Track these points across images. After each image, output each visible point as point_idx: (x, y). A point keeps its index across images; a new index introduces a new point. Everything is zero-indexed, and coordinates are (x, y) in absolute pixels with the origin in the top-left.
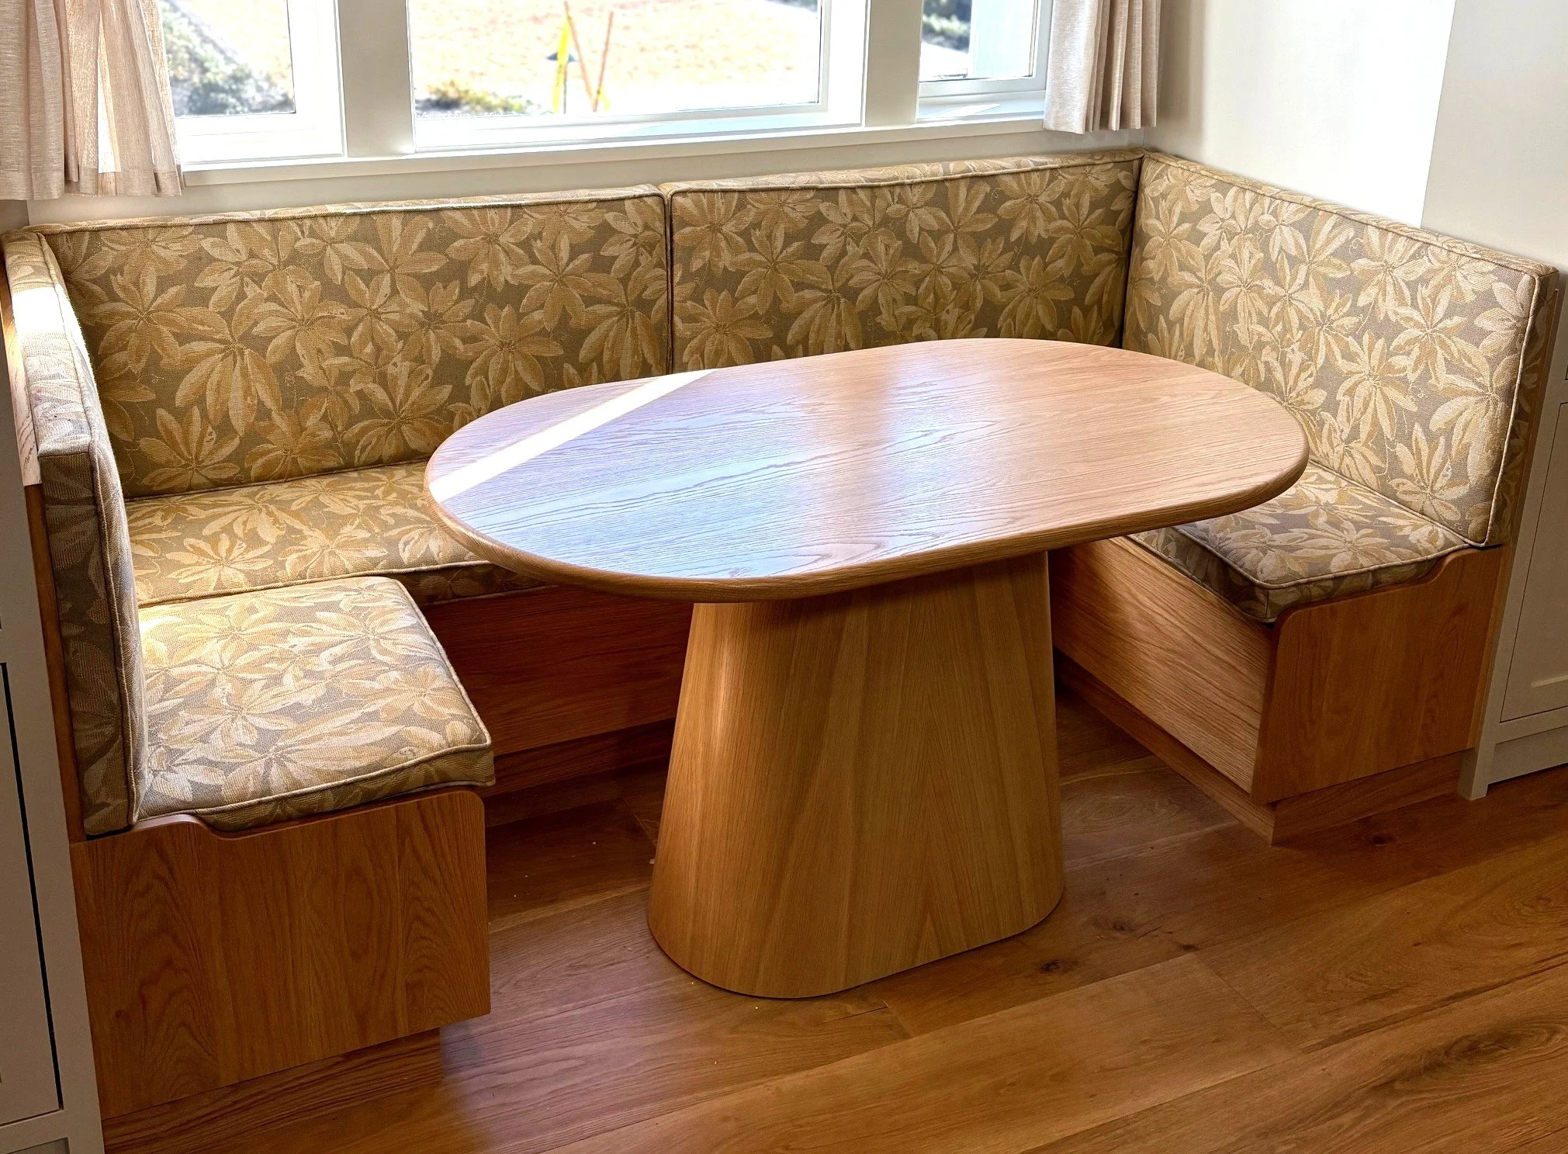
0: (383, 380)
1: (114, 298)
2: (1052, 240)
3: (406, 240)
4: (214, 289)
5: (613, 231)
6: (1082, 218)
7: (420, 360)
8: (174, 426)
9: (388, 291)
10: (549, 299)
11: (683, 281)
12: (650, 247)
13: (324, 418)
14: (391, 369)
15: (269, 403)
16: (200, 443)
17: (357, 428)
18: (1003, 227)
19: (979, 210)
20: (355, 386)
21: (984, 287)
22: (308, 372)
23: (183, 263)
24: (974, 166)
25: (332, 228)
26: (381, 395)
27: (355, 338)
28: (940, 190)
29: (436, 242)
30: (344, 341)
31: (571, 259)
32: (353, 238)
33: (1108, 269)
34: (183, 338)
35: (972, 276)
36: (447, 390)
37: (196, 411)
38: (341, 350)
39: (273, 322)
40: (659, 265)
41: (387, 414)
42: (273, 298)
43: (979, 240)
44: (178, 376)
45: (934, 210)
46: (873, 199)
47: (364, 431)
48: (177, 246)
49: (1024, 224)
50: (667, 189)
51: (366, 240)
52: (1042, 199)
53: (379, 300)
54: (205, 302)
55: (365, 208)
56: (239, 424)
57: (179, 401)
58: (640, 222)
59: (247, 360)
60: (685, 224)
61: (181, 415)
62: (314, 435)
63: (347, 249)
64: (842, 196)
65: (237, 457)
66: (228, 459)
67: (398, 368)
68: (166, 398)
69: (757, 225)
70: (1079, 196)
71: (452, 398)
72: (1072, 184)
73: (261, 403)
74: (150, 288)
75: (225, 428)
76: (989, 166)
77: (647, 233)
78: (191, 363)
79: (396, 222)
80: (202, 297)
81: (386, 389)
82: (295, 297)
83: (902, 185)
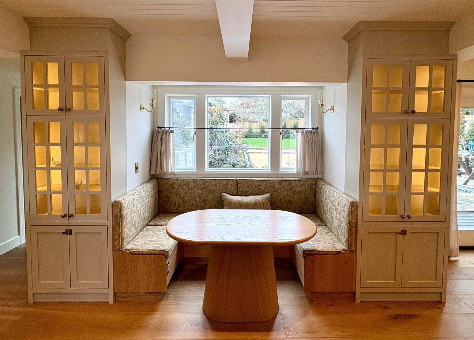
0: (195, 201)
1: (164, 187)
2: (300, 192)
3: (200, 182)
4: (175, 187)
5: (228, 184)
6: (306, 188)
7: (200, 199)
8: (169, 204)
9: (196, 189)
10: (218, 193)
11: (239, 192)
12: (234, 186)
13: (188, 205)
14: (196, 200)
15: (181, 203)
16: (172, 207)
17: (192, 207)
18: (292, 188)
19: (287, 186)
20: (191, 202)
21: (289, 197)
22: (186, 199)
23: (172, 184)
24: (287, 179)
25: (191, 181)
26: (195, 203)
27: (192, 195)
28: (281, 182)
29: (203, 184)
30: (190, 195)
31: (222, 187)
32: (193, 182)
33: (312, 196)
34: (171, 193)
35: (287, 196)
36: (204, 203)
37: (172, 202)
38: (190, 196)
39: (182, 192)
40: (235, 189)
41: (196, 206)
42: (182, 189)
43: (287, 190)
44: (170, 198)
45: (279, 185)
46: (269, 182)
47: (192, 208)
48: (172, 181)
49: (295, 188)
50: (237, 179)
51: (195, 182)
52: (298, 185)
53: (196, 190)
54: (174, 189)
55: (195, 178)
56: (177, 205)
57: (170, 201)
58: (232, 183)
59: (179, 197)
60: (239, 184)
61: (170, 203)
62: (186, 207)
63: (192, 183)
64: (264, 181)
65: (177, 209)
66: (175, 209)
67: (198, 200)
68: (169, 200)
69: (250, 185)
70: (305, 185)
71: (205, 205)
72: (304, 183)
73: (180, 202)
74: (168, 186)
75: (175, 205)
76: (289, 179)
77: (234, 184)
78: (172, 196)
79: (199, 180)
80: (174, 188)
81: (196, 202)
82: (185, 189)
83: (274, 181)
